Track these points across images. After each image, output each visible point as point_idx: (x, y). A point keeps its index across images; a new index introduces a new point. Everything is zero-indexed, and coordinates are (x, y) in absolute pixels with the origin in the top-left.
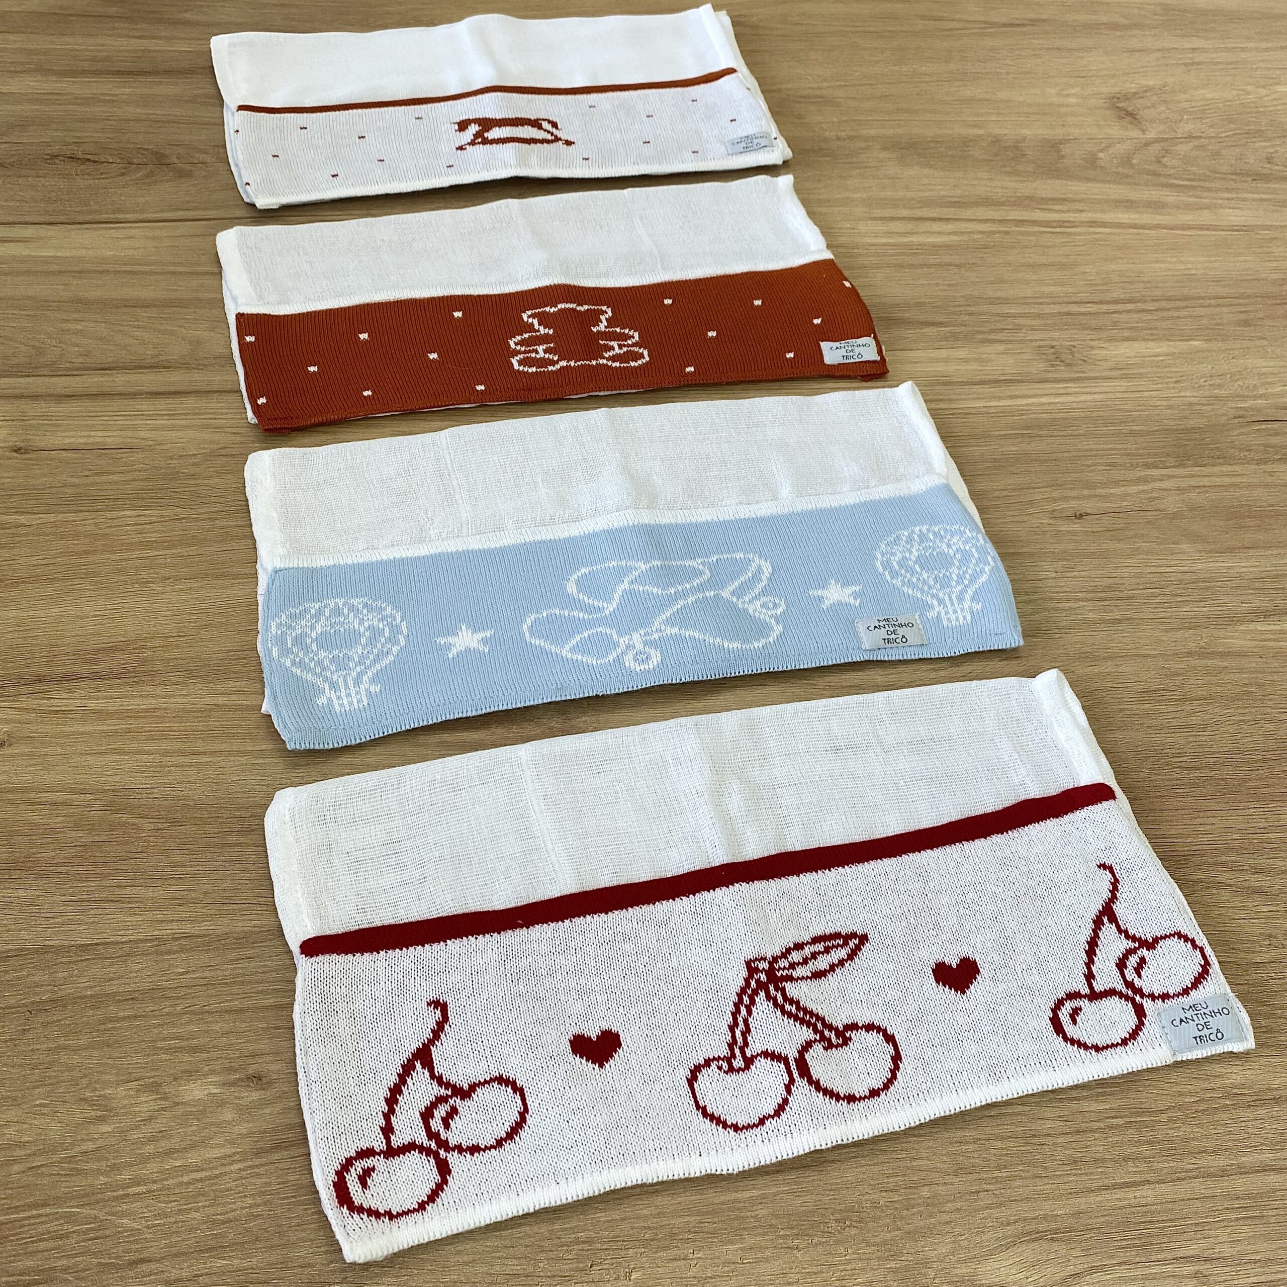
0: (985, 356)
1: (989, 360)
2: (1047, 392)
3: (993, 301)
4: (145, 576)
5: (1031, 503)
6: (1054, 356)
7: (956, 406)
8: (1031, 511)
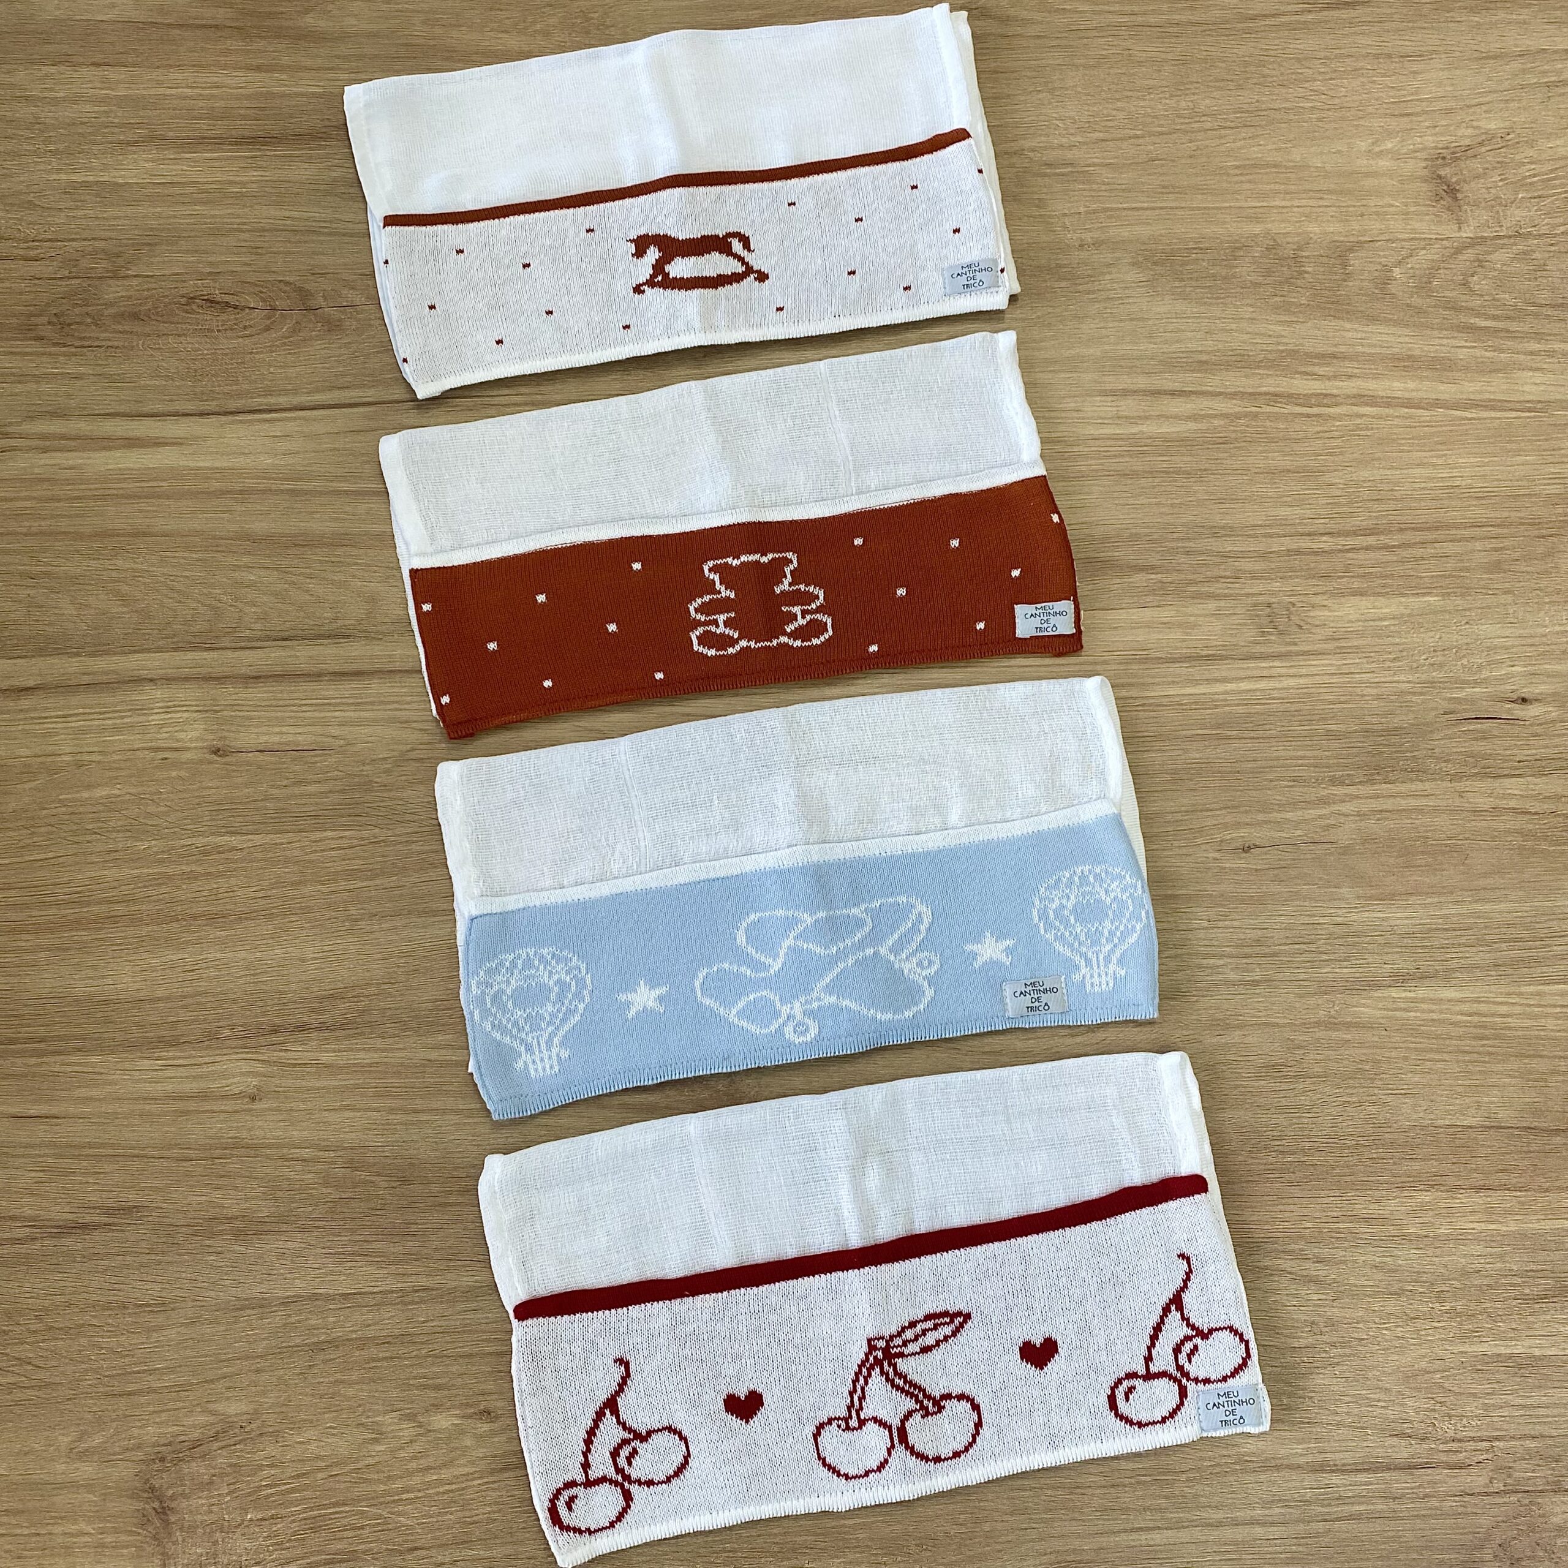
0: (1192, 618)
1: (1194, 626)
2: (1249, 673)
3: (1216, 532)
4: (353, 912)
5: (1201, 830)
6: (1269, 619)
7: (1148, 694)
8: (1199, 841)
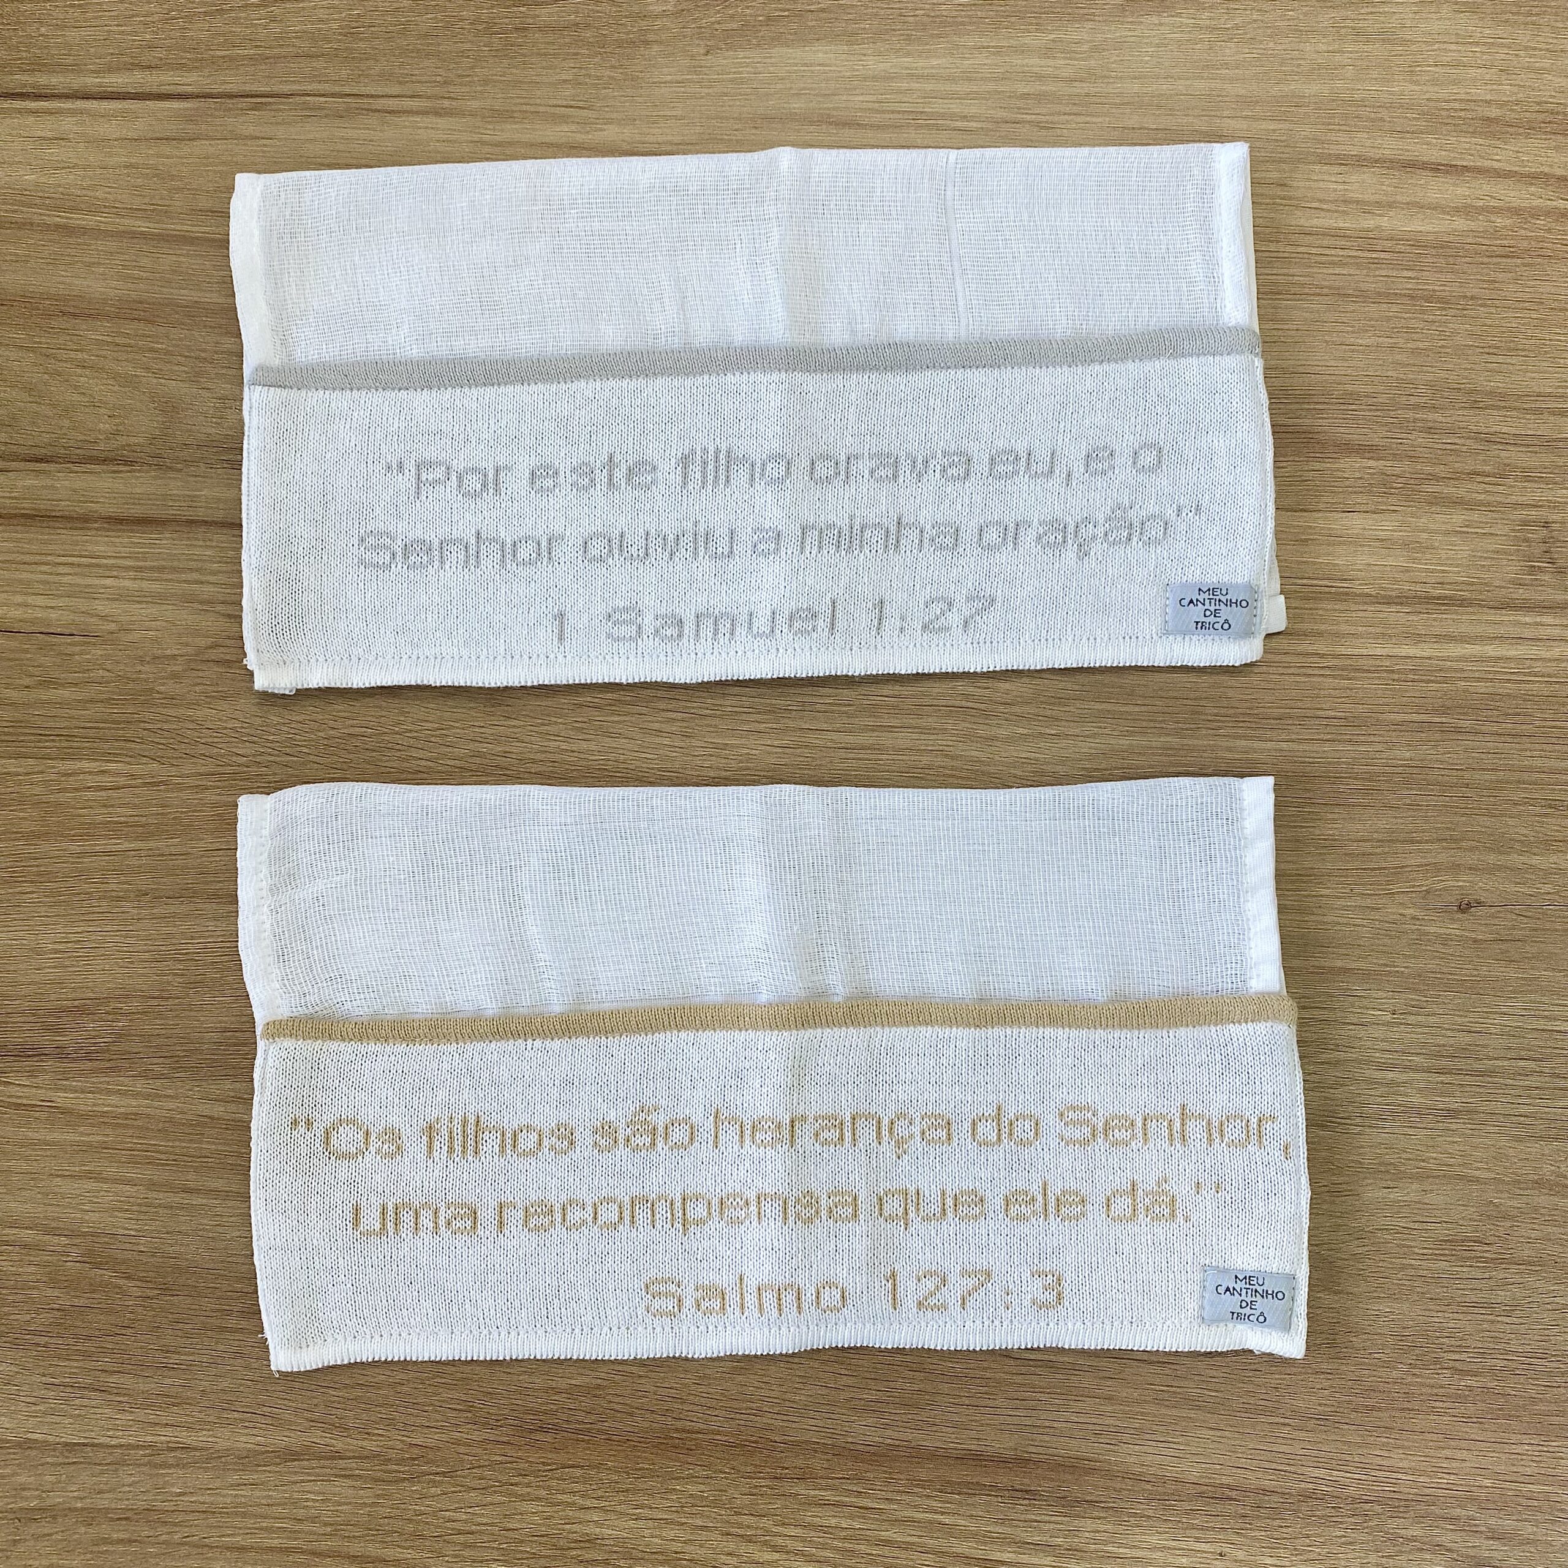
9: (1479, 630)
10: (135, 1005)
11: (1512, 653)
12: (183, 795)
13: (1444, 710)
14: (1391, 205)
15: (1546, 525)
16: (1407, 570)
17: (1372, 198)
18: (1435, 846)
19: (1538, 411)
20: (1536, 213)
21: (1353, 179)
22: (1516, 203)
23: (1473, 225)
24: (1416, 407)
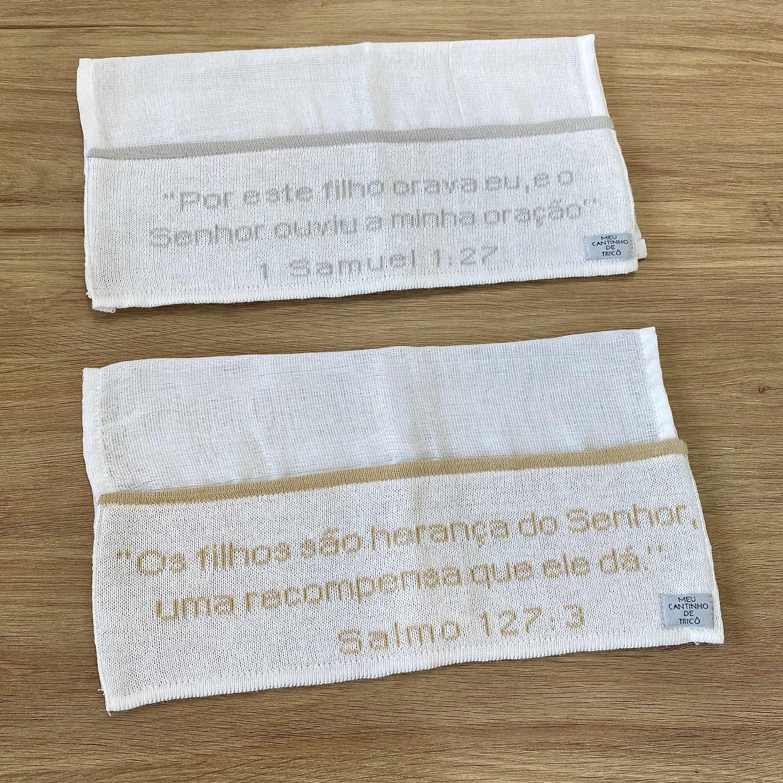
9: (742, 253)
10: (20, 495)
11: (761, 264)
12: (49, 373)
13: (733, 293)
14: (663, 65)
15: (765, 203)
16: (701, 227)
17: (654, 62)
18: (741, 360)
19: (751, 153)
20: (731, 67)
21: (644, 54)
22: (722, 63)
23: (703, 73)
24: (692, 152)
